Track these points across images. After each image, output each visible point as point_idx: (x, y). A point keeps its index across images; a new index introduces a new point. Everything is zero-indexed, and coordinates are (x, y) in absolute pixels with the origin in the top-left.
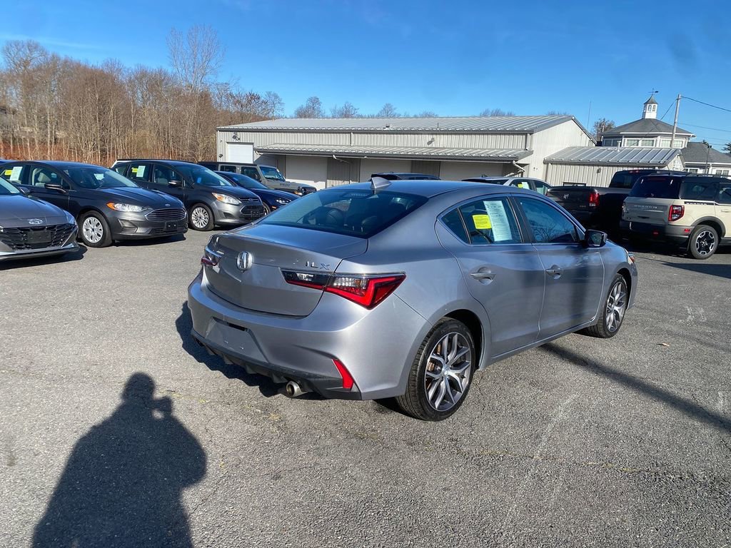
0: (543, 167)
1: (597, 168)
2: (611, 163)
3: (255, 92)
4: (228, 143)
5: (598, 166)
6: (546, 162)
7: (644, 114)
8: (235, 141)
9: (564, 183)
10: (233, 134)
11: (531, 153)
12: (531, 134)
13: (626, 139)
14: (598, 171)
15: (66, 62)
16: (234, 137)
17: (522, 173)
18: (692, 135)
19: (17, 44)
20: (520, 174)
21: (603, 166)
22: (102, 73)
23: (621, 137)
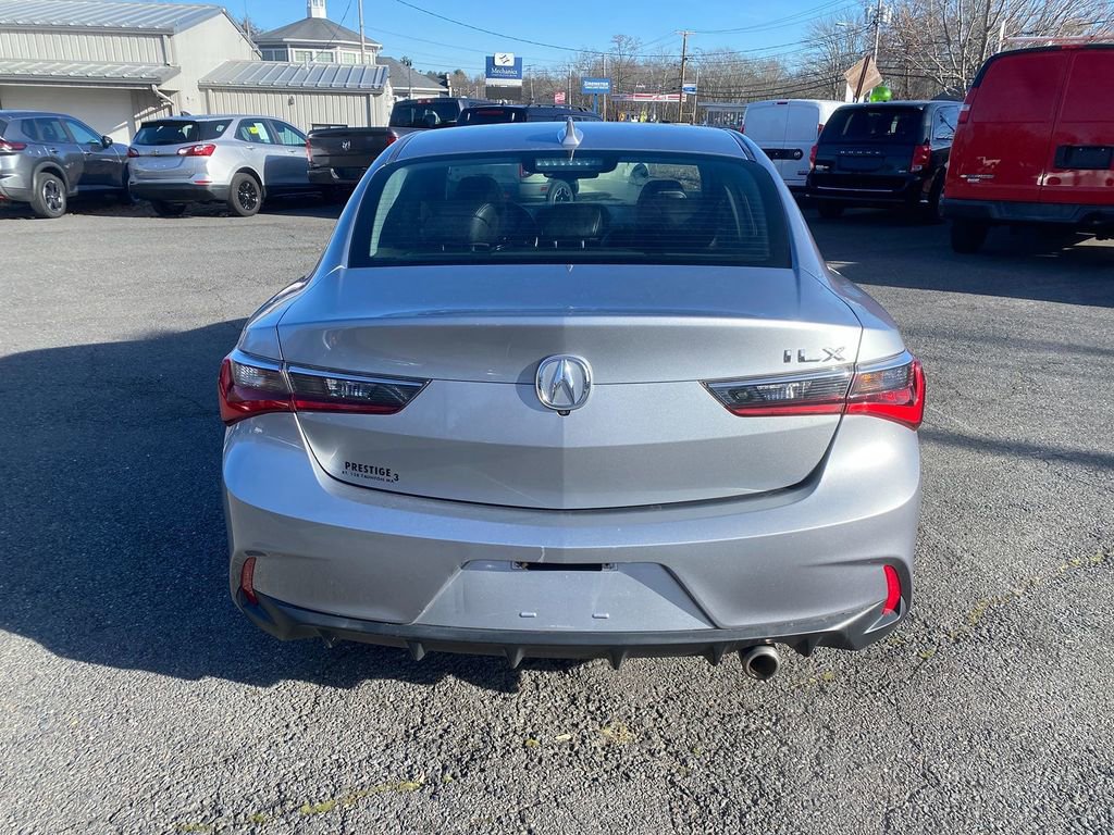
0: (198, 96)
1: (287, 97)
2: (307, 88)
5: (288, 93)
6: (203, 88)
7: (309, 9)
9: (313, 125)
11: (178, 71)
12: (169, 36)
13: (294, 50)
14: (290, 103)
17: (170, 107)
18: (379, 46)
20: (167, 110)
21: (295, 93)
23: (286, 46)
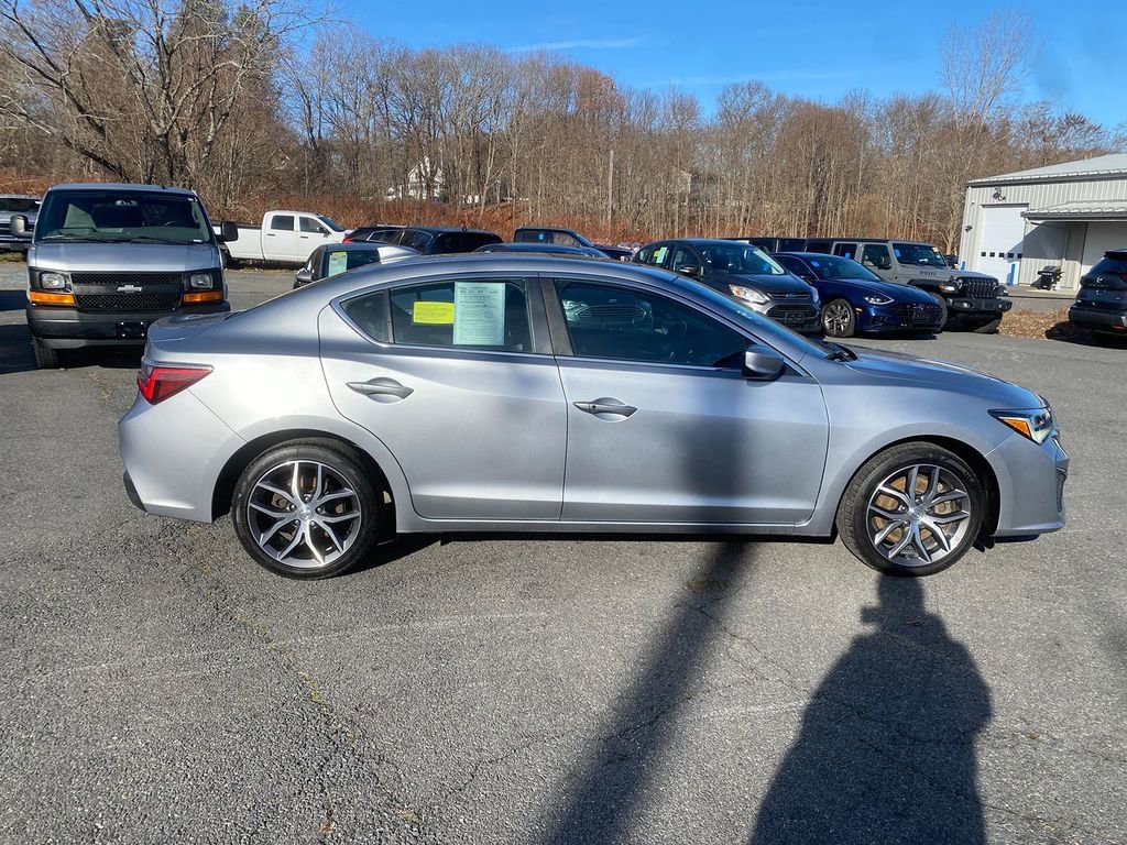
3: (1076, 112)
4: (984, 206)
8: (996, 202)
10: (993, 190)
15: (796, 102)
16: (997, 196)
19: (735, 88)
22: (842, 113)
